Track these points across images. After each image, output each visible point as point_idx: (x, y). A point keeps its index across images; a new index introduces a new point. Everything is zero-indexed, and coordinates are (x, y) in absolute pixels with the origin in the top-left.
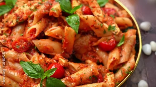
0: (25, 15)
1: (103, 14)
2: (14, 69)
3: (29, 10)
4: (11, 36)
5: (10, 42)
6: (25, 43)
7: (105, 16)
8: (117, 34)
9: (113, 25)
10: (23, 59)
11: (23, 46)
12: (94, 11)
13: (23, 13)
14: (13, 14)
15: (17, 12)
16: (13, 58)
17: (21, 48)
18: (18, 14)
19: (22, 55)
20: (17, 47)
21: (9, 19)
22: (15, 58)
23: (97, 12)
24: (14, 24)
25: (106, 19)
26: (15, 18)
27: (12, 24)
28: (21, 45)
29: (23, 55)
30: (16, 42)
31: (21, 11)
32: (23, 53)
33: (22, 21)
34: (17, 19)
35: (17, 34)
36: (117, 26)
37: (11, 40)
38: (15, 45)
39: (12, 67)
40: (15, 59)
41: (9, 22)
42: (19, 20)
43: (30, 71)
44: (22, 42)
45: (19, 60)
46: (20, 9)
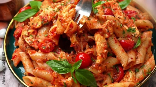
0: (49, 17)
1: (124, 16)
2: (44, 69)
3: (53, 12)
4: (37, 37)
5: (36, 43)
6: (50, 43)
7: (125, 18)
8: (136, 36)
9: (133, 28)
10: (51, 58)
11: (48, 46)
12: (115, 13)
13: (48, 15)
14: (38, 16)
15: (42, 14)
16: (41, 59)
17: (48, 48)
18: (43, 16)
19: (49, 54)
20: (43, 48)
21: (35, 21)
22: (43, 58)
23: (119, 14)
24: (39, 25)
25: (126, 21)
26: (40, 20)
27: (38, 26)
28: (47, 45)
29: (51, 54)
30: (42, 44)
31: (46, 13)
32: (50, 53)
33: (47, 23)
34: (42, 21)
35: (42, 35)
36: (137, 28)
37: (37, 41)
38: (41, 46)
39: (42, 67)
40: (44, 60)
41: (35, 24)
42: (44, 21)
43: (58, 68)
44: (47, 43)
45: (48, 60)
46: (44, 12)
